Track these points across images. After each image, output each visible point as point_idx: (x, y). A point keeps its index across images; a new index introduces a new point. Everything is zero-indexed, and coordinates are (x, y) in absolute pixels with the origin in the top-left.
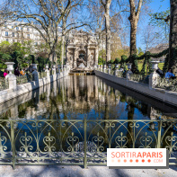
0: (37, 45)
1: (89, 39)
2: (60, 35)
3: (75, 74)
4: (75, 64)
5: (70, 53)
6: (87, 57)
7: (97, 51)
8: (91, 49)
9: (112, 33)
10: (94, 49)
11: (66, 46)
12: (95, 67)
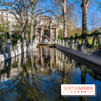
0: (13, 26)
1: (51, 22)
2: (30, 18)
3: (41, 47)
4: (41, 39)
5: (38, 32)
6: (50, 34)
7: (57, 30)
8: (52, 29)
9: (68, 18)
10: (55, 29)
11: (35, 26)
12: (56, 42)
